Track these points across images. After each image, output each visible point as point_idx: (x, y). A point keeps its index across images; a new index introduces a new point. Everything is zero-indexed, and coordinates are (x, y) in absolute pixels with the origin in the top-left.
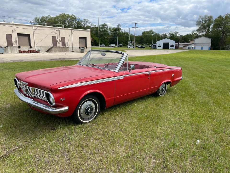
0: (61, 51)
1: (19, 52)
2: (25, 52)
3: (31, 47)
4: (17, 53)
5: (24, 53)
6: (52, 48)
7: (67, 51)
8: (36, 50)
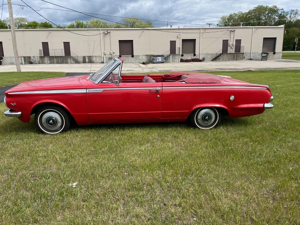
0: (231, 59)
1: (181, 61)
2: (187, 61)
3: (195, 55)
4: (179, 62)
5: (185, 62)
6: (220, 55)
7: (241, 59)
8: (201, 59)
